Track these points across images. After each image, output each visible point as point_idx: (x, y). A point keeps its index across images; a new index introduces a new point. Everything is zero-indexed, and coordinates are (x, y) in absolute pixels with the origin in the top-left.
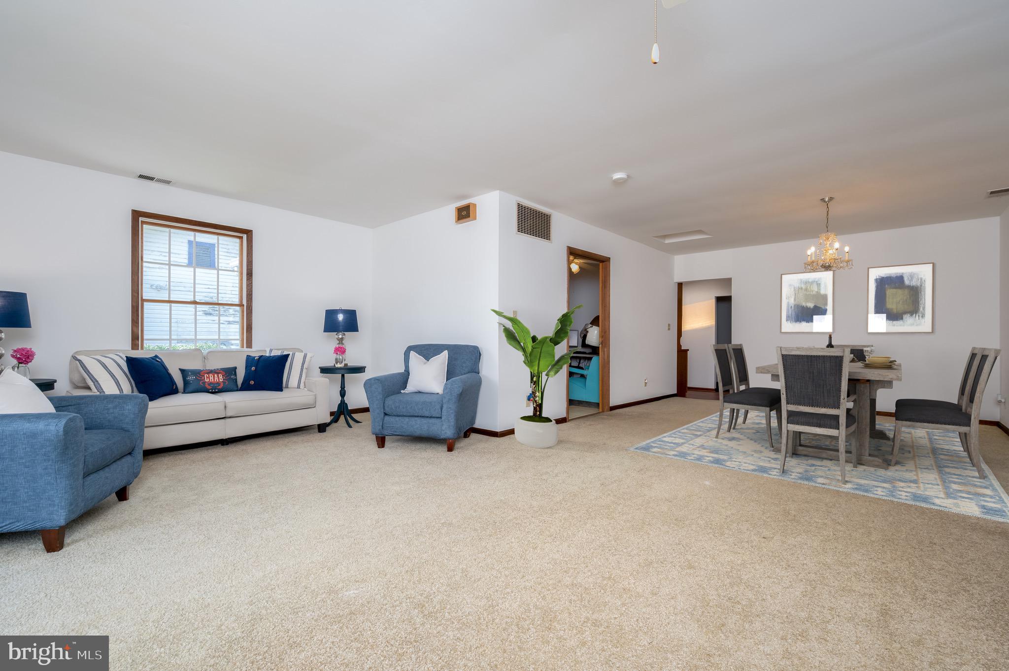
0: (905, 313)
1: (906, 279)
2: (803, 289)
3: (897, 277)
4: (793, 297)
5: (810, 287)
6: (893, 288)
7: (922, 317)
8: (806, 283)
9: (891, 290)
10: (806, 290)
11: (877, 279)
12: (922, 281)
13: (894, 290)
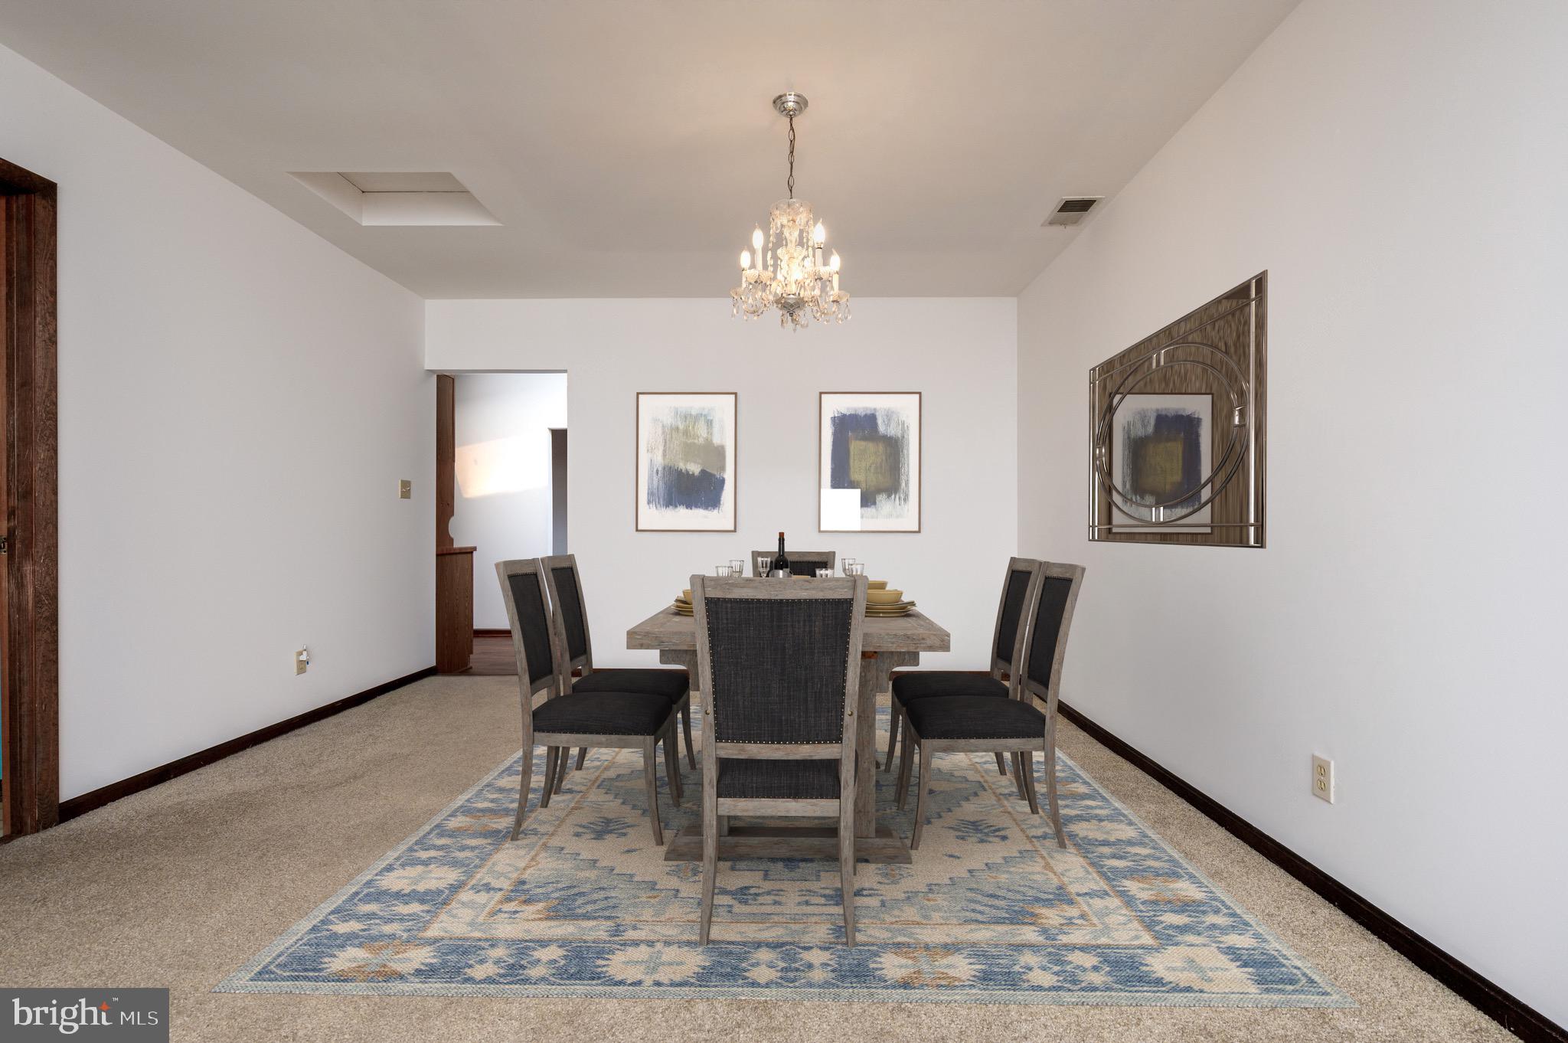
0: (879, 491)
1: (880, 421)
2: (682, 432)
3: (866, 415)
4: (661, 449)
5: (693, 427)
6: (860, 440)
7: (905, 500)
8: (686, 417)
9: (858, 442)
10: (686, 433)
11: (835, 417)
12: (905, 429)
13: (863, 443)
